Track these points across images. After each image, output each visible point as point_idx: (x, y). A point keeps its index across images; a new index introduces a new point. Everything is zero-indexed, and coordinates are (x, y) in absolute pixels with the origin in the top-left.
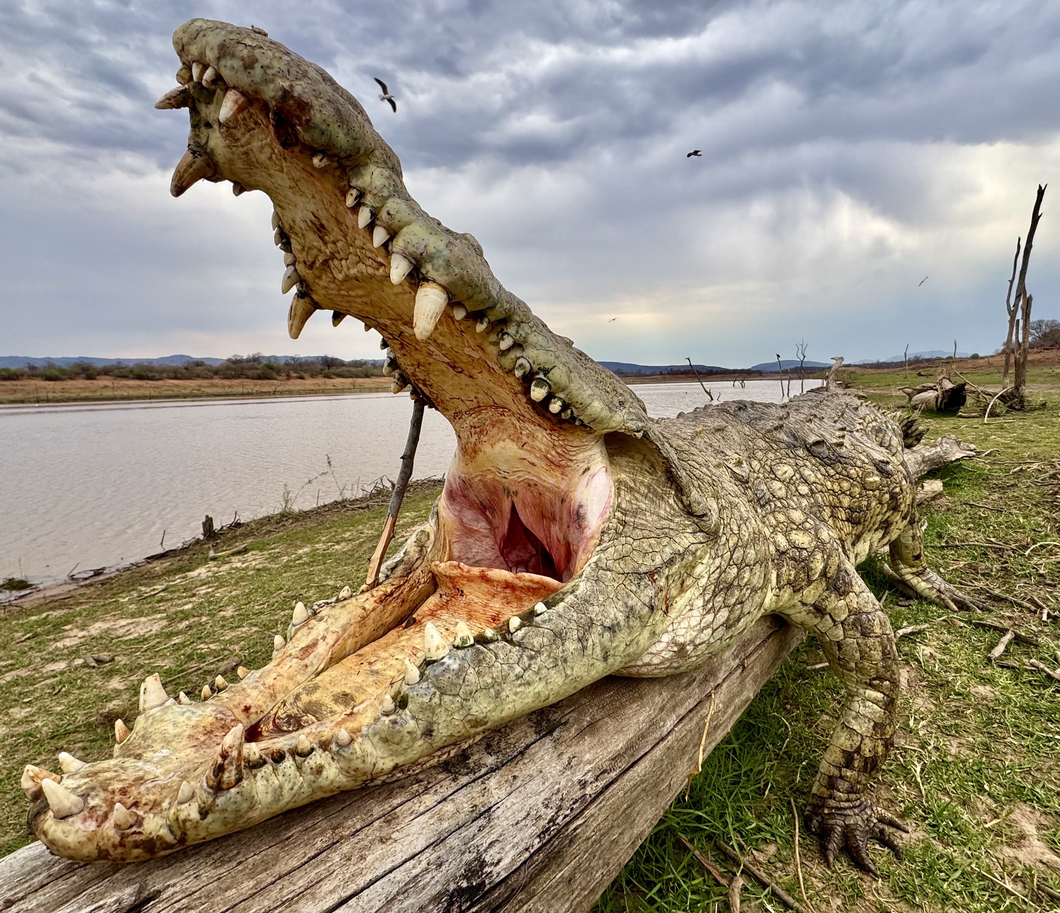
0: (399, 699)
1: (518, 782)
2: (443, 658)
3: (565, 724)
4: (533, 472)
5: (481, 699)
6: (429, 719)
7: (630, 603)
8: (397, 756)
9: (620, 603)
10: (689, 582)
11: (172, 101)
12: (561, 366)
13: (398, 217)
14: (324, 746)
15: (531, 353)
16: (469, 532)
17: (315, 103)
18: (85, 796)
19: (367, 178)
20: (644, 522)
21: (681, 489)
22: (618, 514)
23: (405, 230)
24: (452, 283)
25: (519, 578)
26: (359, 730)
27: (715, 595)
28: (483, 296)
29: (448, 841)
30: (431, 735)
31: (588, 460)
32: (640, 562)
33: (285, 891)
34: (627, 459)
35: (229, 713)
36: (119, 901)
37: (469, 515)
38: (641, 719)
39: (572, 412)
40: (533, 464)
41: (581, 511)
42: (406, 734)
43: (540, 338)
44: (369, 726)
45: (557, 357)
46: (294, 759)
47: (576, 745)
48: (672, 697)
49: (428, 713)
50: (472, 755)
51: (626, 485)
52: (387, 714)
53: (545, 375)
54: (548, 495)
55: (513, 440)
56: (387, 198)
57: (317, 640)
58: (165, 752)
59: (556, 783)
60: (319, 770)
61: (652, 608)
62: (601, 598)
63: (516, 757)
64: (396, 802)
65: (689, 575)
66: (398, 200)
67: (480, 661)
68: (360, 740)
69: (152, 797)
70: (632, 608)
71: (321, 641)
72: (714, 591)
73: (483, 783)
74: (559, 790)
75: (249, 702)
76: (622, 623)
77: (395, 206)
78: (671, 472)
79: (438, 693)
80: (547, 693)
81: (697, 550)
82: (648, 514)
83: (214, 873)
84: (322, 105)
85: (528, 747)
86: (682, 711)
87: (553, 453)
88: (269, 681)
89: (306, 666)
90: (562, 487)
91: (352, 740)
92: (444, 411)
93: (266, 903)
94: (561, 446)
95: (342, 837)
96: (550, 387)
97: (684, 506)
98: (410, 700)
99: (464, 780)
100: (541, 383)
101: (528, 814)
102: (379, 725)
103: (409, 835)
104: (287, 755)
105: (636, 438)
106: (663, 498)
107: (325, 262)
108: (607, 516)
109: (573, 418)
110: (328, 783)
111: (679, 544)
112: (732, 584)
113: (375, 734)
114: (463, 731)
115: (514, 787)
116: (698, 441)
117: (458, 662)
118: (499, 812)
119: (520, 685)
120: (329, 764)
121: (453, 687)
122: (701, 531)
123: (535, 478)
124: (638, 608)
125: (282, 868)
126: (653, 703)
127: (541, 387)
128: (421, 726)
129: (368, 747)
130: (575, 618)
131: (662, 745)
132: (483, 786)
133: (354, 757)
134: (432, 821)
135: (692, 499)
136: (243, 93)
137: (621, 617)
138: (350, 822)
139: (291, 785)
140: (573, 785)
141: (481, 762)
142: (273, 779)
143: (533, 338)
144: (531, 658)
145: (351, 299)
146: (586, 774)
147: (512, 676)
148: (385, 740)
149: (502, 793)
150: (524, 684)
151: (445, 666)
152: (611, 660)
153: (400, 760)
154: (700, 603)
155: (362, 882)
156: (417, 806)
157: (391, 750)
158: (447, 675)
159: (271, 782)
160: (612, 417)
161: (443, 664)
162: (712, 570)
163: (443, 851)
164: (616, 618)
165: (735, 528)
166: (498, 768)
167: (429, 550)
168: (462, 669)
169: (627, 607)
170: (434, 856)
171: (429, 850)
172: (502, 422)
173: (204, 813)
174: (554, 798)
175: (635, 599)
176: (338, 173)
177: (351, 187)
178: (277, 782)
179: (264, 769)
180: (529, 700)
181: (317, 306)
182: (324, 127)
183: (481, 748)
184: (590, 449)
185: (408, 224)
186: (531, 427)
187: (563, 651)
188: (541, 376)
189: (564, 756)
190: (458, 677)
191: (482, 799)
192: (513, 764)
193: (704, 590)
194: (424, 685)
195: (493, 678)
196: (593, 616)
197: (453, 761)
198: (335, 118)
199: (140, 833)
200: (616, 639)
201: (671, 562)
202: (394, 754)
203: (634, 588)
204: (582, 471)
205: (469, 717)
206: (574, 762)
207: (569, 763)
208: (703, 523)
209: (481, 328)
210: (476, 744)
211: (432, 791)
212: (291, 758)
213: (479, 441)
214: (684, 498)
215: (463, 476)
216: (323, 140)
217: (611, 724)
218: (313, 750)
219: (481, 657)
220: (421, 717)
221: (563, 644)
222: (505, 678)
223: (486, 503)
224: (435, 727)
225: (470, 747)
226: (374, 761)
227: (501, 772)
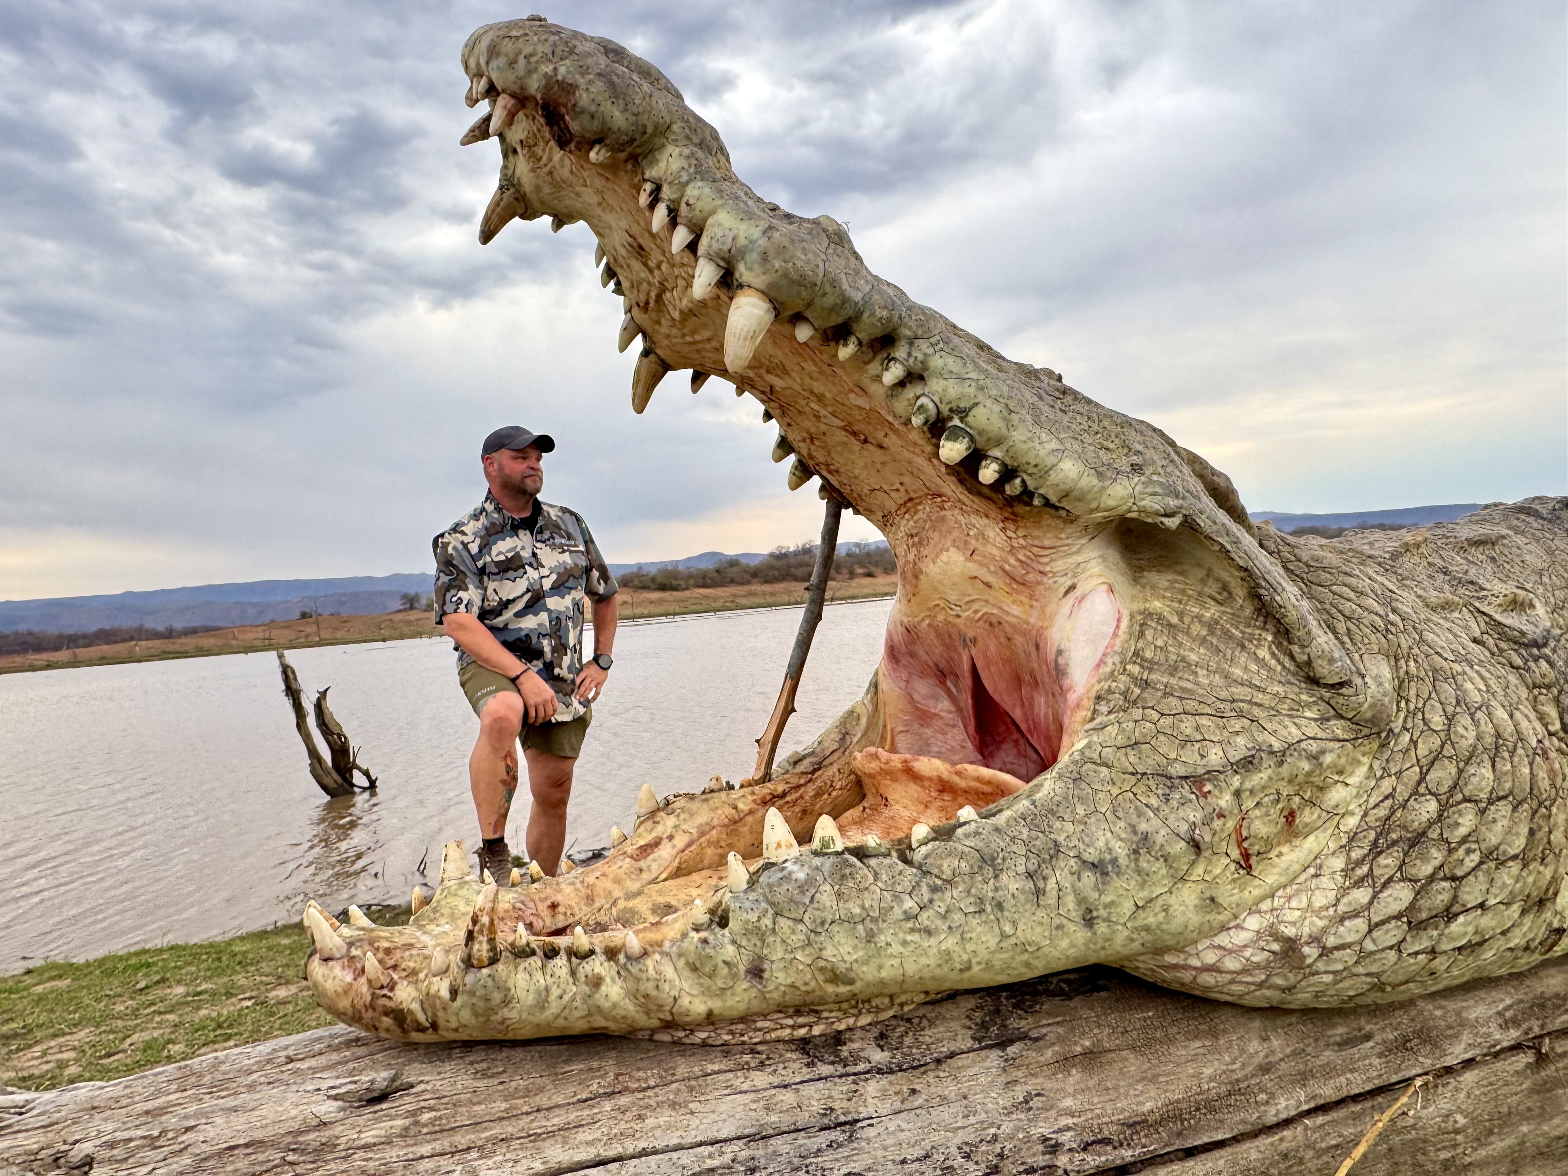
0: (719, 912)
1: (919, 1101)
2: (785, 861)
3: (1036, 1040)
4: (991, 600)
5: (840, 937)
6: (757, 950)
7: (1143, 827)
8: (711, 997)
9: (1122, 824)
10: (1307, 816)
11: (477, 133)
12: (989, 403)
13: (699, 206)
14: (611, 953)
15: (936, 385)
16: (923, 716)
17: (581, 81)
18: (351, 944)
19: (662, 164)
20: (1189, 686)
21: (1287, 632)
22: (1135, 669)
23: (710, 221)
24: (772, 286)
25: (958, 773)
26: (660, 945)
27: (1376, 851)
28: (830, 300)
29: (773, 1141)
30: (761, 978)
31: (1076, 571)
32: (1173, 756)
33: (535, 1124)
34: (1171, 576)
35: (531, 905)
36: (372, 1082)
37: (923, 688)
38: (1208, 1071)
39: (1023, 481)
40: (988, 585)
41: (1061, 661)
42: (721, 964)
43: (950, 360)
44: (673, 942)
45: (981, 389)
46: (569, 960)
47: (1049, 1077)
48: (1295, 1053)
49: (755, 940)
50: (851, 1040)
51: (1160, 618)
52: (697, 929)
53: (962, 420)
54: (1019, 639)
55: (958, 548)
56: (687, 183)
57: (661, 839)
58: (447, 928)
59: (992, 1125)
60: (596, 982)
61: (1196, 846)
62: (1080, 810)
63: (926, 1064)
64: (710, 1068)
65: (1312, 803)
66: (700, 184)
67: (843, 877)
68: (657, 957)
69: (412, 964)
70: (1146, 837)
71: (665, 841)
72: (1375, 843)
73: (855, 1082)
74: (995, 1139)
75: (559, 898)
76: (1123, 861)
77: (696, 192)
78: (1259, 597)
79: (771, 912)
80: (965, 957)
81: (1323, 752)
82: (1202, 672)
83: (471, 1083)
84: (590, 82)
85: (952, 1055)
86: (1328, 1091)
87: (1013, 561)
88: (591, 879)
89: (641, 870)
90: (1032, 620)
91: (645, 954)
92: (868, 513)
93: (510, 1129)
94: (1024, 548)
95: (626, 1089)
96: (972, 439)
97: (1298, 666)
98: (731, 914)
99: (825, 1069)
100: (956, 434)
101: (927, 1156)
102: (686, 944)
103: (713, 1112)
104: (562, 953)
105: (1167, 530)
106: (1243, 647)
107: (659, 298)
108: (1108, 669)
109: (1027, 495)
110: (608, 1005)
111: (1274, 733)
112: (1424, 833)
113: (680, 955)
114: (813, 984)
115: (907, 1105)
116: (1408, 562)
117: (806, 869)
118: (871, 1132)
119: (912, 930)
120: (613, 980)
121: (793, 907)
122: (1341, 717)
123: (995, 611)
124: (1159, 839)
125: (542, 1100)
126: (1242, 1051)
127: (955, 440)
128: (744, 958)
129: (669, 971)
130: (1025, 837)
131: (1265, 1142)
132: (854, 1087)
133: (644, 976)
134: (754, 1106)
135: (1313, 651)
136: (513, 95)
137: (1121, 850)
138: (641, 1074)
139: (559, 992)
140: (1028, 1139)
141: (862, 1054)
142: (539, 976)
143: (936, 362)
144: (934, 889)
145: (700, 346)
146: (1060, 1131)
147: (898, 913)
148: (694, 968)
149: (885, 1108)
150: (919, 930)
151: (785, 873)
152: (1102, 928)
153: (716, 1005)
154: (1338, 863)
155: (631, 1147)
156: (738, 1080)
157: (701, 985)
158: (785, 886)
159: (534, 979)
160: (1103, 488)
161: (783, 869)
162: (1373, 801)
163: (761, 1152)
164: (1110, 851)
165: (1437, 720)
166: (891, 1072)
167: (855, 740)
168: (810, 881)
169: (1135, 832)
170: (744, 1154)
171: (741, 1143)
172: (943, 519)
173: (454, 993)
174: (984, 1148)
175: (1156, 822)
176: (629, 166)
177: (645, 180)
178: (542, 981)
179: (531, 960)
180: (931, 960)
181: (666, 367)
182: (593, 108)
183: (869, 1035)
184: (1078, 552)
185: (713, 212)
186: (974, 519)
187: (996, 889)
188: (956, 422)
189: (1018, 1088)
190: (803, 893)
191: (845, 1104)
192: (917, 1073)
193: (1351, 840)
194: (752, 896)
195: (863, 907)
196: (1061, 838)
197: (817, 1041)
198: (607, 95)
199: (390, 998)
200: (1111, 888)
201: (1248, 764)
202: (707, 992)
203: (1154, 801)
204: (1062, 590)
205: (822, 963)
206: (1036, 1103)
207: (1026, 1102)
208: (1341, 700)
209: (846, 352)
210: (862, 1028)
211: (769, 1070)
212: (565, 957)
213: (920, 557)
214: (1295, 649)
215: (905, 620)
216: (595, 125)
217: (1134, 1064)
218: (592, 952)
219: (847, 871)
220: (744, 943)
221: (996, 877)
222: (885, 912)
223: (943, 664)
224: (766, 966)
225: (849, 1029)
226: (674, 993)
227: (891, 1077)
